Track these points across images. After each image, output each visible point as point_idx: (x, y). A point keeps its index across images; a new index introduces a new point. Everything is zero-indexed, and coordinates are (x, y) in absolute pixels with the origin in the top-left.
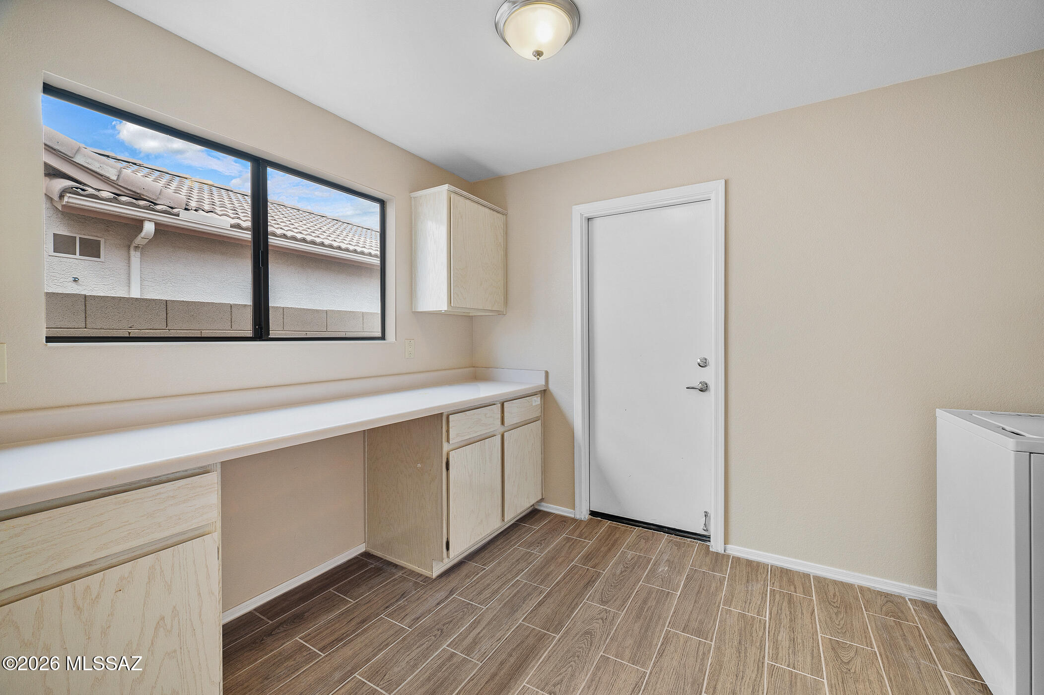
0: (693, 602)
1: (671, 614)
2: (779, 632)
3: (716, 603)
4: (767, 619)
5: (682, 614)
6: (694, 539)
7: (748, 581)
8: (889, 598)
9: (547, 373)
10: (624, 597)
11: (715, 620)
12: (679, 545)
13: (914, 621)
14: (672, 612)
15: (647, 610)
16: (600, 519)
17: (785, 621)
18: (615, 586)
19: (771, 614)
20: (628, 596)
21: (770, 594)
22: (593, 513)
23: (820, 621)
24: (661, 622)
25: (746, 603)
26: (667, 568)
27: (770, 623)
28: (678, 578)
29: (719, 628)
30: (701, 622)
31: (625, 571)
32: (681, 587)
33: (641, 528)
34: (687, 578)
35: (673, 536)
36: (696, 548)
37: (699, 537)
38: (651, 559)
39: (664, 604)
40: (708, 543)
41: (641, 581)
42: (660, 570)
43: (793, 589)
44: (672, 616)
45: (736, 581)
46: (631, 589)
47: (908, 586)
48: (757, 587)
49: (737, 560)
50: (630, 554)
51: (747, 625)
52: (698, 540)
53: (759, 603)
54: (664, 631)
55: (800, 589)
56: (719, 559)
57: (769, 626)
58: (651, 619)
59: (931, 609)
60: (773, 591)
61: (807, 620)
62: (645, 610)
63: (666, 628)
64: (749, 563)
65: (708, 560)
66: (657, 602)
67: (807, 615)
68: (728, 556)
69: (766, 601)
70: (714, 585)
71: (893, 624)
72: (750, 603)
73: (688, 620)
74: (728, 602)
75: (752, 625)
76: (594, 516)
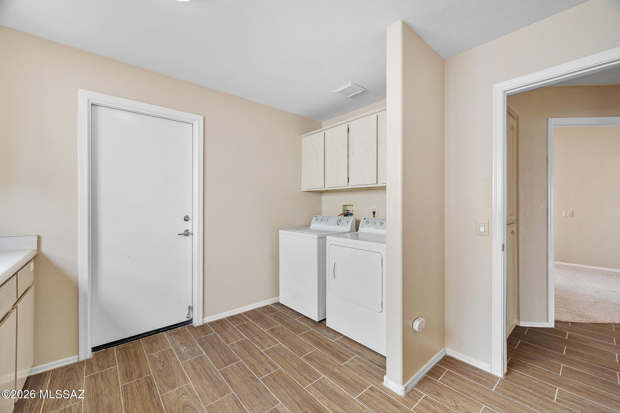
0: (216, 352)
1: (213, 364)
2: (254, 339)
3: (224, 346)
4: (246, 337)
5: (217, 360)
6: (182, 326)
7: (225, 329)
8: (267, 307)
9: (39, 238)
10: (181, 376)
11: (232, 352)
12: (178, 333)
13: (279, 311)
14: (212, 363)
15: (201, 372)
16: (104, 349)
17: (252, 334)
18: (169, 375)
19: (245, 335)
20: (182, 374)
21: (237, 328)
22: (94, 349)
23: (260, 327)
24: (213, 370)
25: (234, 337)
26: (185, 347)
27: (249, 338)
28: (196, 347)
29: (236, 353)
30: (228, 357)
31: (164, 364)
32: (202, 350)
33: (144, 338)
34: (200, 345)
35: (169, 331)
36: (188, 330)
37: (184, 324)
38: (171, 349)
39: (204, 363)
40: (191, 324)
41: (180, 362)
42: (183, 350)
43: (242, 322)
44: (214, 364)
45: (220, 332)
46: (180, 369)
47: (269, 300)
48: (230, 329)
49: (211, 323)
50: (155, 355)
51: (243, 344)
52: (184, 326)
53: (237, 334)
54: (219, 372)
55: (244, 321)
56: (203, 328)
57: (250, 339)
58: (207, 373)
59: (278, 304)
60: (237, 327)
61: (257, 329)
62: (200, 372)
63: (218, 371)
64: (217, 322)
65: (199, 331)
66: (200, 365)
67: (255, 327)
68: (206, 324)
69: (239, 332)
70: (215, 340)
71: (275, 314)
72: (235, 337)
73: (223, 360)
74: (228, 342)
75: (245, 343)
76: (96, 351)
